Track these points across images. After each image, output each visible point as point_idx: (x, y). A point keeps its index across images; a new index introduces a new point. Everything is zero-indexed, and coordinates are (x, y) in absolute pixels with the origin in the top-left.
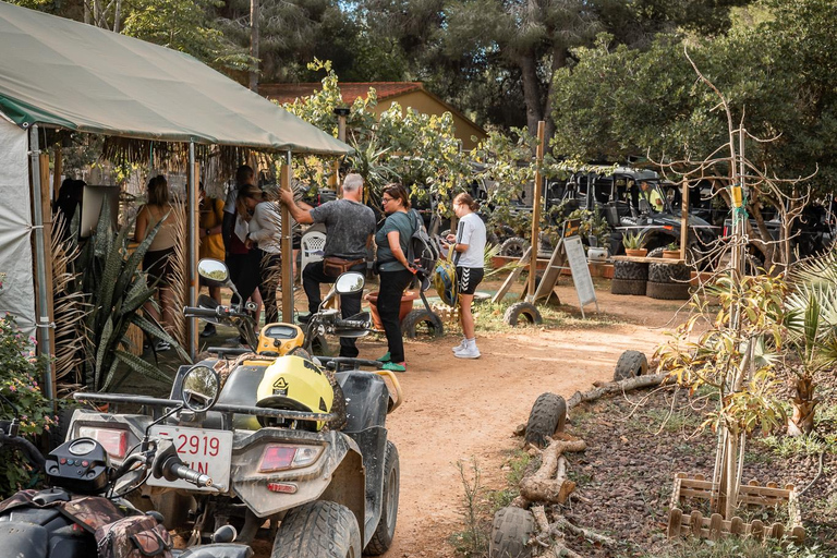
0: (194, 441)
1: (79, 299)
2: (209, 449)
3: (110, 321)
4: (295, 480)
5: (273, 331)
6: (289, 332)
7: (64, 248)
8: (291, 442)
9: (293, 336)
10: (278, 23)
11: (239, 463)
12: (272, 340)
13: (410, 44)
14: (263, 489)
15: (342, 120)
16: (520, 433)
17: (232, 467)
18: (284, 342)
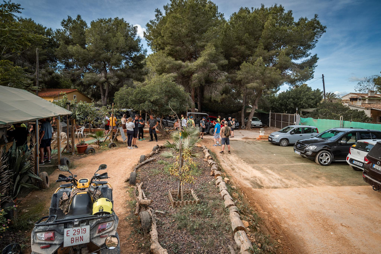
0: (78, 231)
1: (9, 172)
2: (83, 232)
3: (19, 176)
4: (107, 233)
5: (81, 181)
6: (86, 181)
7: (3, 159)
8: (105, 222)
9: (87, 182)
10: (41, 75)
11: (92, 233)
12: (81, 184)
13: (73, 81)
14: (99, 238)
15: (68, 105)
16: (127, 181)
17: (90, 235)
18: (85, 184)
